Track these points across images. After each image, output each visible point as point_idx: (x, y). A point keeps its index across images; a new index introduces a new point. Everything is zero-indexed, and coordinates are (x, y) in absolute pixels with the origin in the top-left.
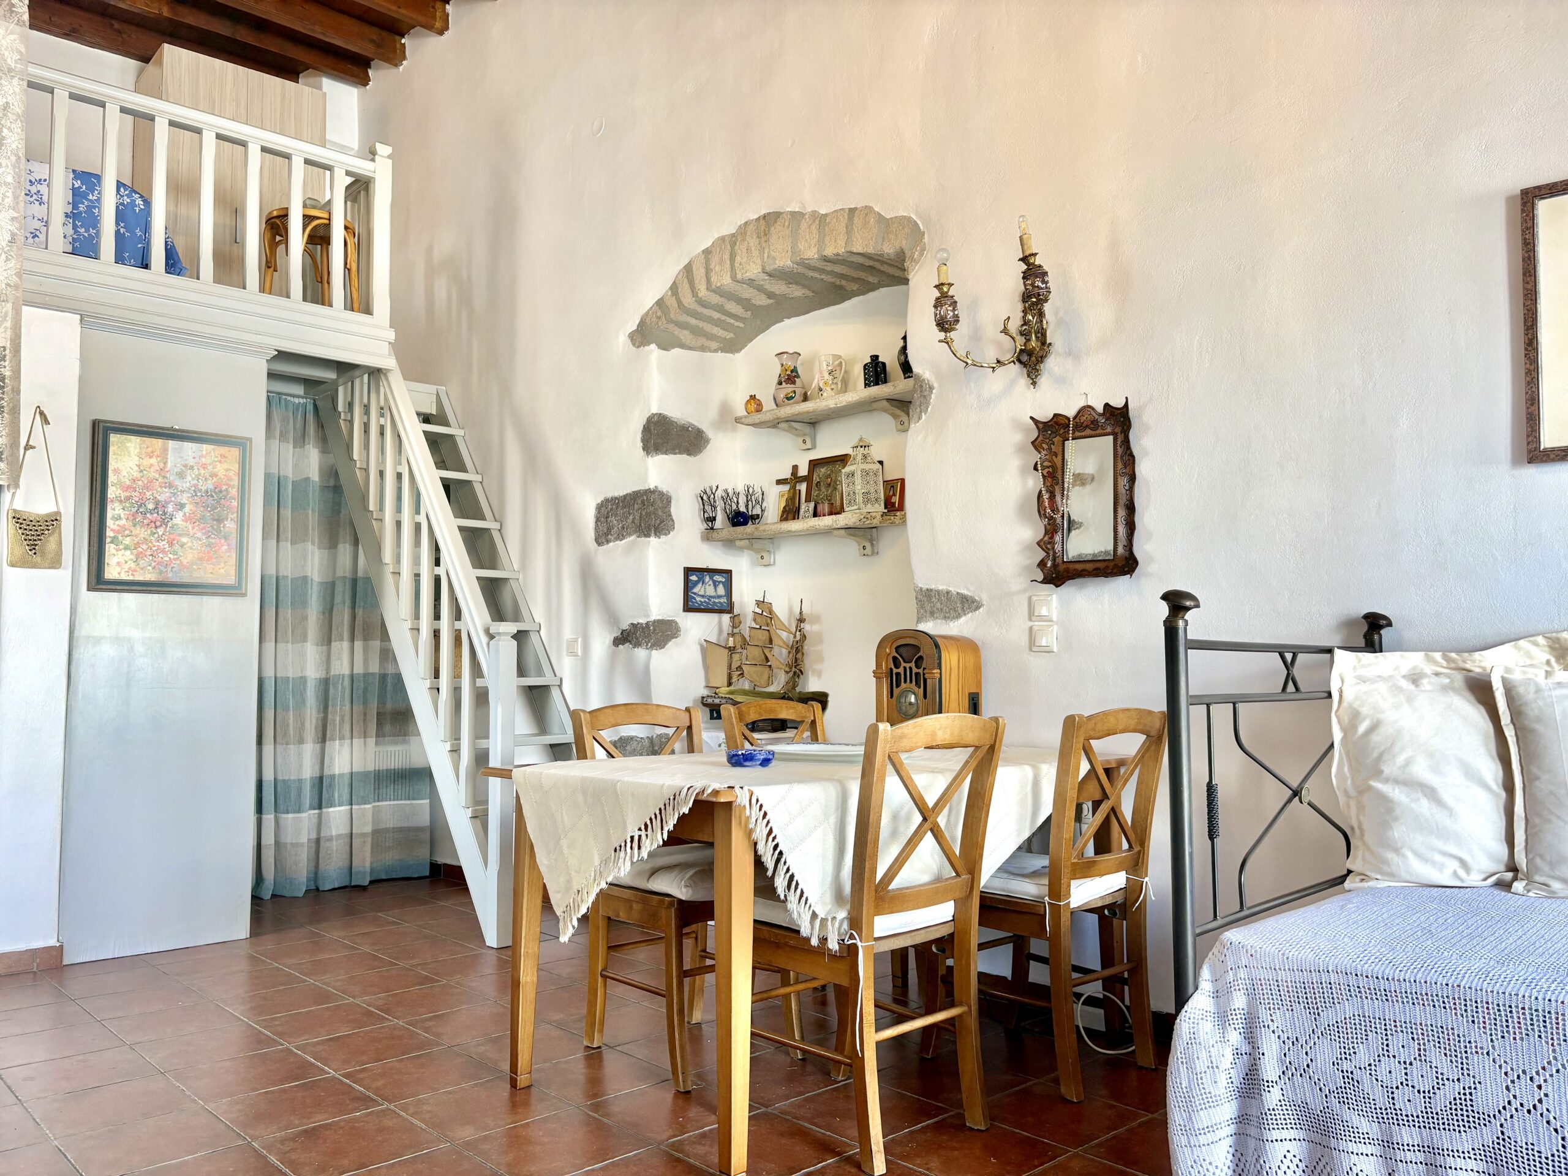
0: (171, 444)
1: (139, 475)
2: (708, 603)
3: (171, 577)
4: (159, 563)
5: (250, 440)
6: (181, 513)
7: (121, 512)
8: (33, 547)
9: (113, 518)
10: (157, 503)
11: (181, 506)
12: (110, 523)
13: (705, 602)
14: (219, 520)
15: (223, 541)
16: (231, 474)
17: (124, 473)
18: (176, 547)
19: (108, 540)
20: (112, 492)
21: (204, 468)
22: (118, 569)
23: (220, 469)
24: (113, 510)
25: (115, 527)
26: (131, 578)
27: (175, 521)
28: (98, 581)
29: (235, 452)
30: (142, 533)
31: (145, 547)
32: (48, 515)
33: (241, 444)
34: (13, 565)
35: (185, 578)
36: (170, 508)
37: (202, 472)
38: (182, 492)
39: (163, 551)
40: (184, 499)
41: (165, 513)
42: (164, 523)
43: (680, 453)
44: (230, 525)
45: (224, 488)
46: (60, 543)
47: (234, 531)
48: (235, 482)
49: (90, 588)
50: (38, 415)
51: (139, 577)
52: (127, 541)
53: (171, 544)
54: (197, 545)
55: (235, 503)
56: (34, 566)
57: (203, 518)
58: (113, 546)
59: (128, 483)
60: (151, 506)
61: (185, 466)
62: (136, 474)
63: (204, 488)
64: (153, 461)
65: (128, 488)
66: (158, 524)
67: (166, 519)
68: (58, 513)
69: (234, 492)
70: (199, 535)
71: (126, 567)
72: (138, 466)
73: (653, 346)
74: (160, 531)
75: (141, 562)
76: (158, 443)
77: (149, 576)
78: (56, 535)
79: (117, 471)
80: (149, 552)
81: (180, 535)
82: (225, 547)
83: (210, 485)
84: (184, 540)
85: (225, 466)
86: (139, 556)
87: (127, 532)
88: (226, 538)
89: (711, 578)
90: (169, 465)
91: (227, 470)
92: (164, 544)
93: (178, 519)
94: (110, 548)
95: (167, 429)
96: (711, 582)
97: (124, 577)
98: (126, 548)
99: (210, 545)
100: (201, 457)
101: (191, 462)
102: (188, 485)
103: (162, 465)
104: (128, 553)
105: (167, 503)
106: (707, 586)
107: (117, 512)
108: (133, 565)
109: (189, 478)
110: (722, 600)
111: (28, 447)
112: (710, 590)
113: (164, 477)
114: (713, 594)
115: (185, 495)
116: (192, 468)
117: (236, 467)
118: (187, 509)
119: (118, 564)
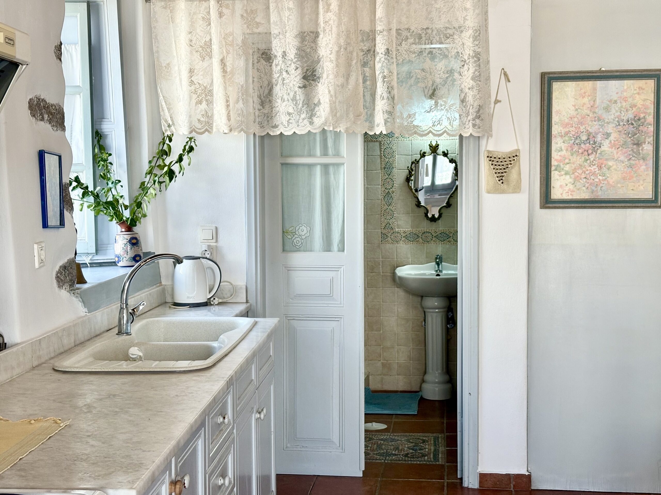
0: (599, 84)
1: (574, 113)
3: (601, 195)
4: (591, 184)
6: (607, 141)
7: (562, 145)
8: (501, 178)
9: (556, 151)
10: (589, 134)
11: (608, 135)
12: (554, 154)
14: (638, 144)
15: (641, 161)
16: (648, 103)
17: (564, 113)
18: (604, 169)
19: (553, 168)
21: (626, 101)
22: (561, 191)
23: (639, 101)
24: (557, 144)
25: (558, 157)
26: (570, 197)
27: (603, 148)
28: (547, 201)
29: (651, 84)
30: (578, 160)
31: (580, 171)
32: (511, 153)
33: (655, 75)
34: (489, 192)
35: (612, 195)
36: (599, 138)
37: (624, 104)
38: (608, 123)
39: (594, 174)
40: (610, 129)
41: (595, 143)
42: (595, 151)
44: (648, 148)
45: (642, 116)
46: (520, 174)
47: (651, 152)
48: (652, 109)
49: (542, 207)
50: (503, 75)
51: (577, 196)
52: (567, 168)
53: (600, 168)
54: (621, 167)
55: (651, 128)
56: (503, 192)
57: (625, 143)
58: (557, 172)
59: (567, 121)
60: (584, 138)
61: (610, 101)
63: (625, 119)
64: (586, 100)
65: (567, 125)
66: (590, 152)
67: (596, 147)
68: (518, 150)
70: (622, 158)
71: (567, 188)
72: (574, 106)
74: (592, 158)
75: (578, 184)
76: (589, 85)
77: (584, 195)
78: (517, 167)
79: (558, 112)
80: (584, 175)
81: (607, 160)
82: (643, 167)
83: (630, 115)
84: (610, 163)
85: (643, 97)
86: (576, 179)
87: (567, 161)
88: (644, 159)
90: (598, 102)
91: (645, 100)
92: (594, 168)
93: (606, 146)
94: (555, 175)
95: (596, 72)
97: (566, 197)
98: (566, 174)
99: (631, 166)
100: (623, 91)
101: (615, 97)
102: (612, 117)
103: (592, 103)
104: (568, 177)
105: (597, 134)
108: (571, 187)
109: (613, 111)
111: (497, 102)
113: (594, 112)
115: (611, 126)
116: (615, 102)
117: (652, 97)
118: (612, 138)
119: (561, 186)
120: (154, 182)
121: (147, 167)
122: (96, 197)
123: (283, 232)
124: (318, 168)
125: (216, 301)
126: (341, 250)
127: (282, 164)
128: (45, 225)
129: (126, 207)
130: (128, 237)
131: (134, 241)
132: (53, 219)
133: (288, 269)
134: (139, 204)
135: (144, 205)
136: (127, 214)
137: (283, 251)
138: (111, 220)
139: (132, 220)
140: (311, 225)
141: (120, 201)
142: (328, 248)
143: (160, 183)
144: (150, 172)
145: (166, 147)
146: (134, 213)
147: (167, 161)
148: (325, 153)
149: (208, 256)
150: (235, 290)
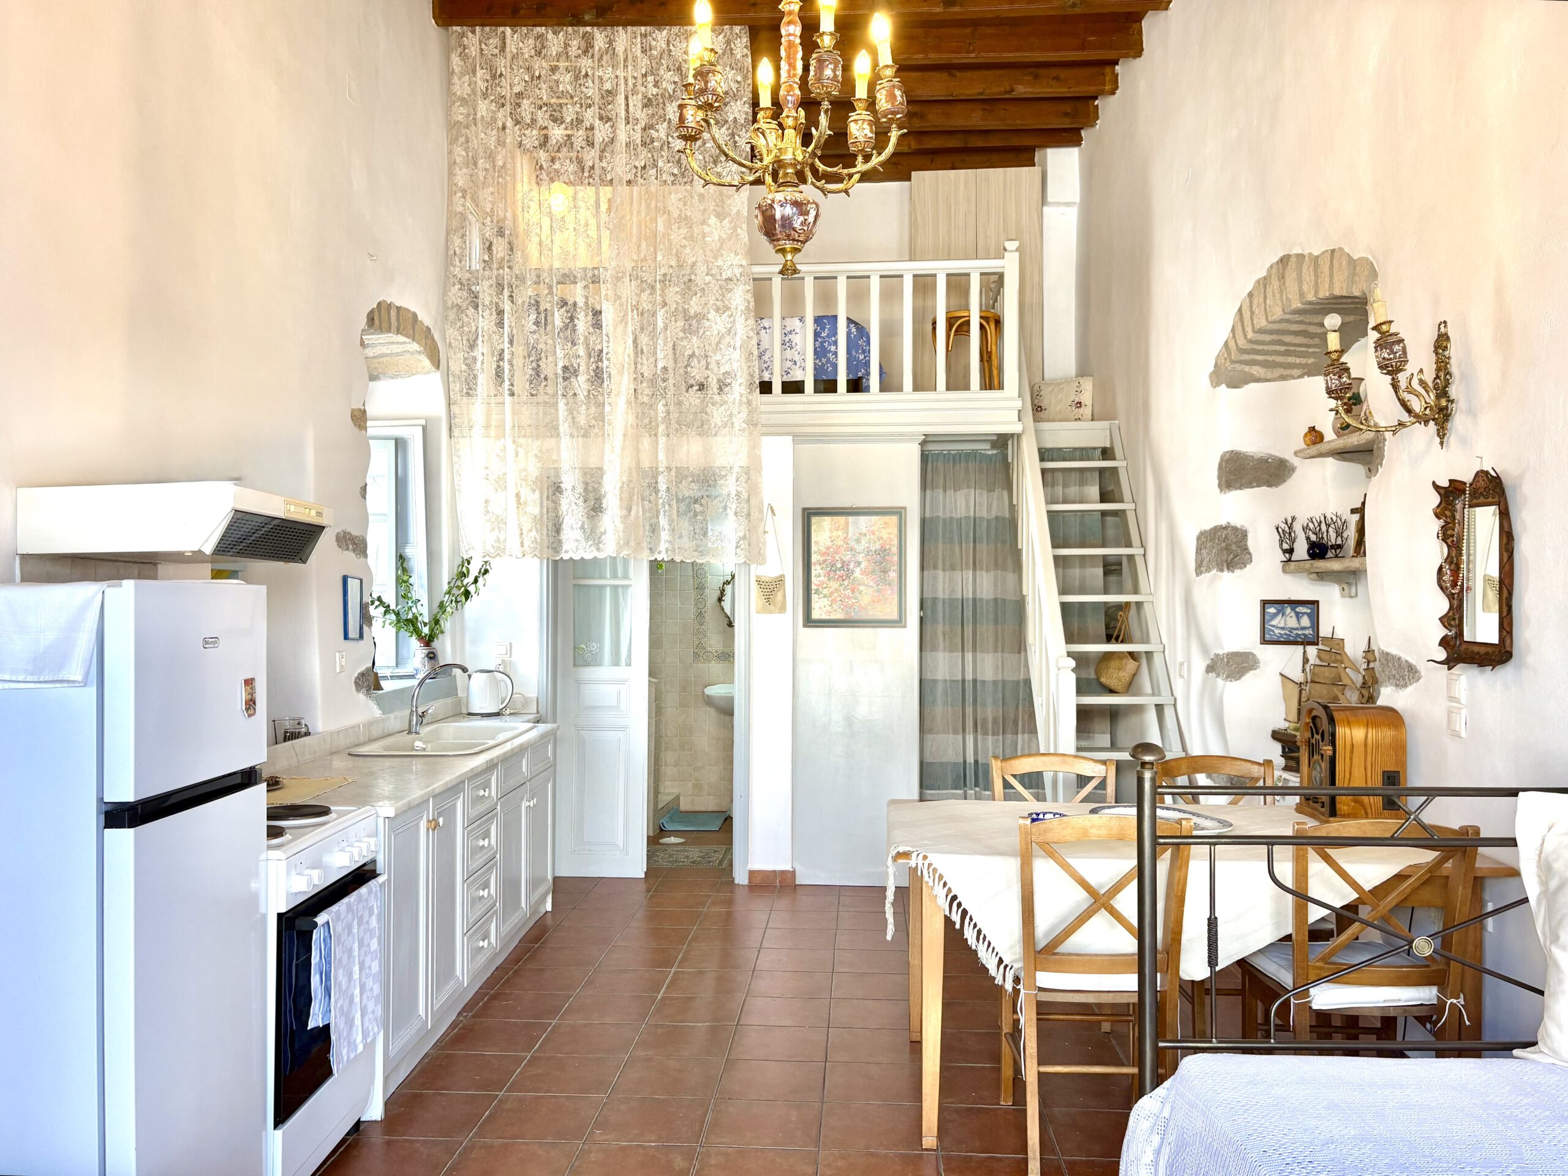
0: (851, 519)
1: (831, 544)
2: (1290, 635)
3: (854, 616)
4: (846, 606)
5: (905, 508)
6: (859, 569)
7: (821, 572)
8: (768, 600)
9: (815, 576)
10: (843, 562)
11: (859, 564)
12: (814, 579)
13: (1286, 634)
14: (885, 571)
15: (888, 587)
16: (892, 536)
17: (821, 544)
18: (857, 593)
19: (813, 592)
20: (814, 558)
21: (874, 534)
22: (820, 611)
23: (884, 535)
24: (815, 570)
25: (818, 583)
26: (828, 617)
27: (855, 575)
28: (809, 622)
29: (894, 519)
30: (834, 585)
31: (836, 595)
32: (776, 578)
33: (899, 512)
34: (758, 612)
35: (863, 616)
36: (852, 566)
37: (872, 537)
38: (859, 553)
39: (848, 597)
40: (860, 558)
41: (848, 570)
42: (848, 577)
43: (1258, 486)
44: (893, 575)
45: (887, 547)
46: (784, 596)
47: (896, 579)
48: (895, 542)
49: (805, 626)
50: (770, 511)
51: (833, 617)
52: (825, 591)
53: (853, 591)
54: (870, 591)
55: (896, 558)
56: (771, 612)
57: (874, 570)
58: (816, 595)
59: (824, 550)
60: (839, 565)
61: (861, 534)
62: (829, 544)
63: (873, 549)
64: (840, 533)
65: (824, 554)
66: (844, 577)
67: (849, 573)
68: (783, 576)
69: (895, 550)
70: (871, 584)
71: (825, 609)
72: (830, 537)
73: (1224, 386)
74: (846, 583)
75: (835, 606)
76: (842, 519)
77: (839, 616)
78: (782, 591)
79: (817, 543)
80: (839, 599)
81: (859, 585)
82: (890, 592)
83: (877, 546)
84: (862, 588)
85: (888, 530)
86: (833, 601)
87: (825, 585)
88: (890, 584)
89: (1293, 609)
90: (850, 534)
91: (890, 534)
92: (848, 592)
93: (857, 573)
94: (814, 597)
95: (848, 508)
96: (1293, 614)
97: (824, 617)
98: (825, 596)
99: (879, 591)
100: (871, 526)
101: (864, 530)
102: (863, 547)
103: (845, 535)
104: (826, 600)
105: (850, 562)
106: (1288, 618)
107: (818, 572)
108: (829, 608)
109: (863, 543)
110: (1307, 632)
111: (765, 532)
112: (1292, 622)
113: (847, 544)
114: (1297, 626)
115: (862, 555)
116: (865, 535)
117: (895, 531)
118: (863, 565)
119: (820, 607)
120: (452, 601)
121: (446, 587)
122: (397, 614)
123: (575, 648)
124: (608, 590)
125: (508, 712)
126: (629, 664)
127: (575, 585)
128: (346, 637)
129: (425, 624)
130: (426, 652)
131: (431, 655)
132: (353, 632)
133: (579, 682)
134: (437, 622)
135: (442, 622)
136: (426, 630)
137: (575, 665)
138: (411, 636)
139: (430, 636)
140: (600, 641)
141: (420, 619)
142: (616, 663)
143: (457, 602)
144: (449, 593)
145: (464, 569)
146: (432, 630)
147: (465, 583)
148: (614, 576)
149: (502, 670)
150: (526, 701)
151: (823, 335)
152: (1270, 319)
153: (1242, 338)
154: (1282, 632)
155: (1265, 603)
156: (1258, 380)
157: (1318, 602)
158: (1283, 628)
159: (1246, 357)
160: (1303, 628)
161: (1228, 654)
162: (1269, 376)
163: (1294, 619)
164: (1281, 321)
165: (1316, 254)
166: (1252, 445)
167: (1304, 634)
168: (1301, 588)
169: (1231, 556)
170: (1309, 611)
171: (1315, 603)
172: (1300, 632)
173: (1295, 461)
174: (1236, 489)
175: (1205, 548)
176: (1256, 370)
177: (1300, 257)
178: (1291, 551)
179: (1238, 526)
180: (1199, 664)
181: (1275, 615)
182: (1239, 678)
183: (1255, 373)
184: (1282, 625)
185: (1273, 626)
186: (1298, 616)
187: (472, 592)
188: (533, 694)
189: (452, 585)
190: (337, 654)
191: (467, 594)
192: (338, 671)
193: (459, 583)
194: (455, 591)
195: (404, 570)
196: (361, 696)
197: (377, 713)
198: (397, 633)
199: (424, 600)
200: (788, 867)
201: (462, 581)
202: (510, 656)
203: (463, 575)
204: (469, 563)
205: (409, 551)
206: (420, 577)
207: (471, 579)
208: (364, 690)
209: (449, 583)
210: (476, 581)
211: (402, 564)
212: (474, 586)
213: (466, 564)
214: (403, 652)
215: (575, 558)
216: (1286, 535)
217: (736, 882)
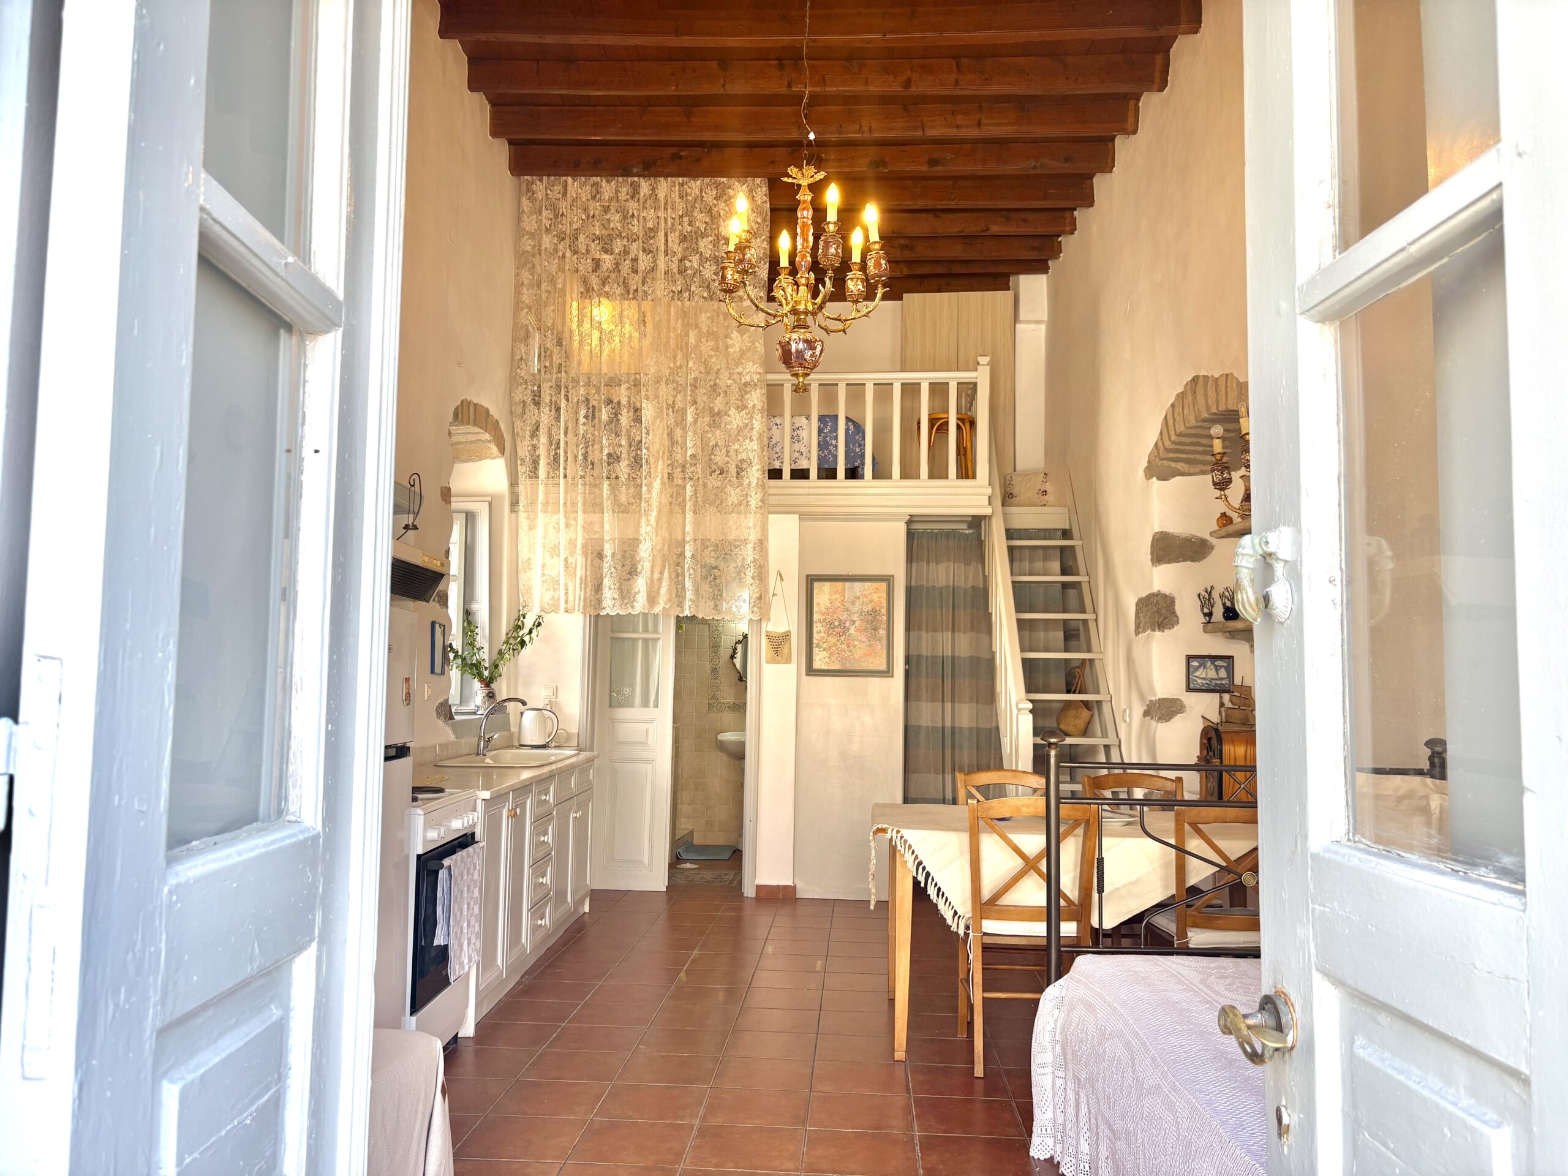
0: (847, 584)
1: (830, 605)
2: (1210, 685)
3: (849, 666)
4: (842, 658)
5: (893, 576)
6: (853, 627)
7: (822, 629)
8: (776, 652)
9: (816, 632)
10: (840, 621)
11: (854, 622)
12: (815, 635)
13: (1207, 684)
14: (875, 629)
15: (878, 642)
16: (882, 599)
17: (822, 605)
18: (852, 648)
19: (814, 645)
20: (816, 617)
21: (866, 597)
22: (820, 663)
23: (875, 597)
24: (817, 627)
25: (818, 638)
26: (827, 668)
27: (850, 632)
28: (811, 671)
29: (884, 585)
30: (832, 640)
31: (834, 649)
32: (784, 633)
33: (888, 580)
34: (767, 662)
35: (858, 667)
36: (847, 624)
37: (865, 600)
38: (854, 613)
39: (844, 651)
40: (855, 617)
41: (845, 627)
42: (844, 633)
43: (1183, 561)
44: (882, 632)
45: (878, 609)
46: (790, 649)
47: (885, 636)
48: (885, 604)
49: (807, 675)
50: (779, 576)
51: (831, 667)
52: (825, 645)
53: (848, 646)
54: (863, 646)
55: (885, 618)
56: (778, 662)
57: (866, 629)
58: (817, 649)
59: (824, 610)
60: (837, 624)
61: (855, 597)
62: (829, 605)
63: (866, 610)
64: (837, 596)
65: (824, 614)
66: (841, 634)
67: (845, 630)
68: (790, 631)
69: (884, 611)
70: (864, 639)
71: (824, 661)
72: (829, 600)
73: (1154, 479)
74: (842, 638)
75: (833, 658)
76: (840, 584)
77: (837, 666)
78: (788, 645)
79: (818, 604)
80: (836, 651)
81: (853, 640)
82: (879, 647)
83: (869, 608)
84: (856, 643)
85: (879, 595)
86: (831, 655)
87: (825, 640)
88: (879, 640)
89: (1213, 663)
90: (846, 597)
91: (880, 597)
92: (844, 646)
93: (852, 630)
94: (816, 650)
95: (845, 576)
96: (1212, 667)
97: (823, 667)
98: (824, 650)
99: (870, 646)
100: (864, 590)
101: (858, 594)
102: (857, 609)
103: (842, 598)
104: (825, 652)
105: (846, 621)
106: (1208, 670)
107: (819, 628)
108: (828, 660)
109: (857, 604)
110: (1224, 682)
111: (774, 595)
112: (1212, 674)
113: (844, 605)
114: (1216, 677)
115: (856, 615)
116: (859, 598)
117: (885, 595)
118: (857, 624)
119: (820, 659)
120: (510, 649)
121: (504, 638)
122: (464, 659)
123: (611, 692)
124: (640, 642)
125: (553, 744)
126: (656, 706)
127: (612, 638)
128: (432, 672)
129: (486, 669)
130: (487, 691)
131: (491, 695)
132: (438, 669)
133: (613, 721)
134: (496, 666)
135: (500, 667)
136: (486, 673)
137: (610, 706)
138: (474, 678)
139: (491, 678)
140: (632, 686)
141: (482, 664)
142: (645, 704)
143: (514, 650)
144: (507, 642)
145: (520, 623)
146: (491, 673)
147: (521, 634)
148: (646, 630)
149: (548, 709)
150: (569, 736)
151: (825, 431)
152: (1187, 425)
153: (1167, 440)
154: (1204, 682)
155: (1189, 658)
156: (1182, 474)
157: (1233, 657)
158: (1204, 679)
159: (1171, 455)
160: (1221, 679)
161: (1159, 700)
162: (1192, 471)
163: (1214, 671)
164: (1196, 427)
165: (1216, 376)
166: (1177, 527)
167: (1221, 684)
168: (1217, 645)
169: (1162, 618)
170: (1225, 664)
171: (1230, 658)
172: (1218, 682)
173: (1213, 541)
174: (1165, 563)
175: (1142, 612)
176: (1180, 466)
177: (1206, 377)
178: (1210, 615)
179: (1167, 593)
180: (1138, 710)
181: (1197, 668)
182: (1169, 720)
183: (1180, 468)
184: (1204, 676)
185: (1196, 677)
186: (1217, 668)
187: (527, 642)
188: (574, 729)
189: (509, 636)
190: (426, 685)
191: (523, 643)
192: (426, 699)
193: (515, 634)
194: (512, 641)
195: (469, 623)
196: (440, 722)
197: (452, 737)
198: (462, 675)
199: (486, 649)
200: (790, 883)
201: (518, 633)
202: (556, 698)
203: (520, 628)
204: (524, 618)
205: (475, 607)
206: (483, 629)
207: (526, 630)
208: (442, 718)
209: (507, 634)
210: (530, 632)
211: (467, 618)
212: (528, 636)
213: (522, 619)
214: (466, 692)
215: (611, 614)
216: (1206, 601)
217: (745, 895)
